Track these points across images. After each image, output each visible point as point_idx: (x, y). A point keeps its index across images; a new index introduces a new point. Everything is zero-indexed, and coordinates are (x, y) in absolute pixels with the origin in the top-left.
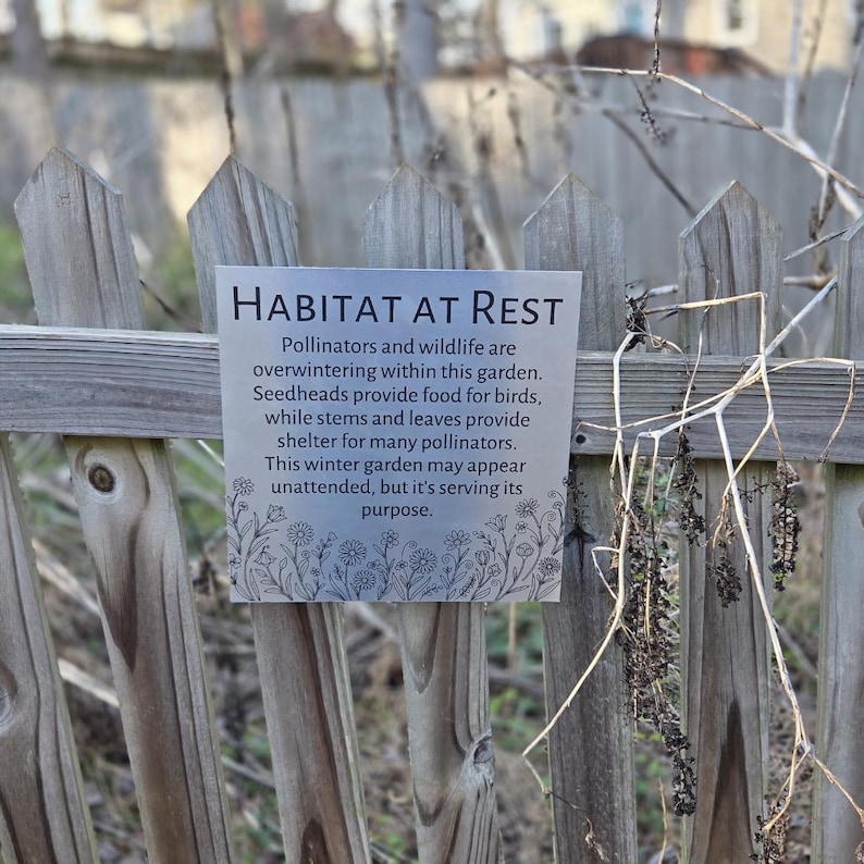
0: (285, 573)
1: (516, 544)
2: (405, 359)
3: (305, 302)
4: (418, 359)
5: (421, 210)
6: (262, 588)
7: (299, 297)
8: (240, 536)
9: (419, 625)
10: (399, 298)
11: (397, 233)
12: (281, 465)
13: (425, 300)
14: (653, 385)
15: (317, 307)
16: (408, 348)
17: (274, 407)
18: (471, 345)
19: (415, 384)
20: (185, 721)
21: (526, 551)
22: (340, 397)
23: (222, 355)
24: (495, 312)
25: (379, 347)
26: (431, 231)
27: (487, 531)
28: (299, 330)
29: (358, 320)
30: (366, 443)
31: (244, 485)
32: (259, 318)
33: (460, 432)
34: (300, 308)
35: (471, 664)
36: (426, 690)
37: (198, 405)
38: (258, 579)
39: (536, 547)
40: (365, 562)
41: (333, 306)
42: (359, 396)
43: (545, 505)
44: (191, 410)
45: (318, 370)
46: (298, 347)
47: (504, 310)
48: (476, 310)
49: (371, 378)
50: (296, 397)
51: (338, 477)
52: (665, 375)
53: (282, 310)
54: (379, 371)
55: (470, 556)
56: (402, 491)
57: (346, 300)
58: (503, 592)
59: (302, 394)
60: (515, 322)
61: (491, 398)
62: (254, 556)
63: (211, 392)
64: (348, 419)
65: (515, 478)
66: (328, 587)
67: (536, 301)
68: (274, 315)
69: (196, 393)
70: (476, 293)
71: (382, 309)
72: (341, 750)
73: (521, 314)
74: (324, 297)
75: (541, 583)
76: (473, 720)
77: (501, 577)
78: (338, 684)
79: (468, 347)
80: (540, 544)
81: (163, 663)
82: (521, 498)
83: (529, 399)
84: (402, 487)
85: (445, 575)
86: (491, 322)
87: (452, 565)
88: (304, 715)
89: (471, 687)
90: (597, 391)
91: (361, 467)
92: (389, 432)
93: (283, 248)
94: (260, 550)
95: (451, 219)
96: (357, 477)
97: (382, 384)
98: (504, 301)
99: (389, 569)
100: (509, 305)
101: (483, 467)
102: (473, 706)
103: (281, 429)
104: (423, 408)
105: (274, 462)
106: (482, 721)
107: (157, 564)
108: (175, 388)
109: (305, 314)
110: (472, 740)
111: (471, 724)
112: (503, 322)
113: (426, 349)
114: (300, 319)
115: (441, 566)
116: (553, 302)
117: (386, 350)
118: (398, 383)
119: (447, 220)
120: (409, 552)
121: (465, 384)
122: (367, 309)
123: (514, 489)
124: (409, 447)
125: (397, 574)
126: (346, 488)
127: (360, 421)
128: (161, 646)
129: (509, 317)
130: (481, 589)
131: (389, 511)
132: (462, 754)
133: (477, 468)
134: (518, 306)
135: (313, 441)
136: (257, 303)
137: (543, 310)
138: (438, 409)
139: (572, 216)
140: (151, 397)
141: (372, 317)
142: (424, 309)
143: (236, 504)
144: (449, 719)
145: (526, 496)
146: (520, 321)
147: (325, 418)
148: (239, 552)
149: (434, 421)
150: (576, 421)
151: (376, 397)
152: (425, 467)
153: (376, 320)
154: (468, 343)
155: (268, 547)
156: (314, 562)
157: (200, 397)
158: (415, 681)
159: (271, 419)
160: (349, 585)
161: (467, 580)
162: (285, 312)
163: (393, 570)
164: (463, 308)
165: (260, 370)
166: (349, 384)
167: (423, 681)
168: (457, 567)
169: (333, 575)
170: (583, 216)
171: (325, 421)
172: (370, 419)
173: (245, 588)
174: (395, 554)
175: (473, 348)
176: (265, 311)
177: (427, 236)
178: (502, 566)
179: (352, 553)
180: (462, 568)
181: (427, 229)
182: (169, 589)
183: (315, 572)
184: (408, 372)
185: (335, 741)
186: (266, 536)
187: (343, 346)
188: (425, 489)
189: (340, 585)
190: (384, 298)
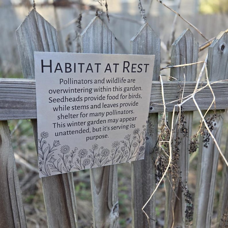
0: (59, 164)
1: (133, 143)
2: (101, 85)
3: (68, 66)
4: (106, 85)
5: (102, 33)
6: (51, 170)
7: (66, 64)
8: (43, 153)
9: (98, 174)
10: (100, 64)
11: (94, 42)
12: (59, 125)
13: (109, 64)
14: (171, 90)
15: (72, 67)
16: (103, 81)
17: (56, 105)
18: (122, 80)
19: (105, 94)
20: (16, 222)
21: (135, 145)
22: (80, 100)
23: (37, 86)
24: (130, 68)
25: (93, 81)
27: (125, 140)
28: (65, 76)
29: (86, 72)
30: (88, 115)
31: (45, 135)
32: (51, 72)
33: (118, 109)
34: (66, 68)
35: (113, 183)
36: (100, 193)
37: (27, 106)
38: (50, 167)
39: (138, 143)
40: (87, 156)
41: (78, 67)
42: (86, 99)
43: (141, 130)
44: (24, 108)
45: (72, 91)
46: (66, 82)
47: (132, 68)
48: (124, 68)
49: (90, 92)
50: (64, 101)
51: (78, 128)
52: (174, 87)
53: (60, 68)
54: (93, 90)
55: (120, 149)
56: (99, 130)
57: (82, 65)
58: (128, 159)
59: (67, 99)
60: (135, 72)
61: (128, 97)
62: (48, 160)
63: (32, 101)
64: (82, 107)
65: (133, 122)
66: (75, 166)
67: (142, 65)
68: (57, 71)
69: (26, 101)
70: (125, 62)
71: (94, 67)
72: (73, 219)
73: (137, 69)
74: (75, 64)
75: (139, 154)
76: (113, 199)
77: (128, 154)
78: (72, 198)
79: (121, 80)
80: (139, 142)
81: (8, 203)
82: (134, 129)
84: (99, 129)
85: (112, 156)
86: (129, 72)
87: (114, 153)
88: (60, 211)
89: (113, 190)
90: (156, 93)
91: (86, 124)
92: (96, 111)
93: (54, 46)
94: (51, 157)
95: (111, 37)
96: (85, 127)
97: (94, 94)
98: (133, 65)
99: (94, 157)
100: (134, 66)
101: (124, 120)
102: (113, 195)
103: (59, 113)
104: (107, 102)
105: (56, 125)
106: (116, 199)
107: (5, 168)
108: (18, 100)
109: (68, 70)
110: (112, 206)
111: (112, 201)
112: (132, 72)
113: (108, 81)
114: (66, 72)
115: (111, 153)
116: (147, 65)
117: (96, 83)
118: (99, 94)
120: (101, 150)
121: (120, 93)
122: (90, 68)
123: (133, 126)
124: (102, 115)
125: (97, 158)
126: (82, 131)
127: (86, 108)
128: (7, 198)
129: (134, 70)
130: (123, 158)
131: (95, 137)
132: (110, 211)
133: (122, 121)
134: (136, 66)
135: (70, 116)
136: (51, 66)
137: (143, 67)
138: (112, 102)
139: (147, 38)
140: (7, 104)
141: (91, 71)
142: (108, 68)
143: (42, 142)
144: (106, 201)
145: (136, 128)
146: (137, 71)
147: (74, 108)
148: (43, 159)
149: (110, 106)
151: (92, 99)
152: (107, 121)
153: (92, 72)
154: (121, 79)
155: (53, 156)
156: (70, 158)
157: (28, 103)
158: (96, 191)
159: (55, 109)
160: (81, 165)
161: (118, 157)
162: (61, 69)
163: (96, 157)
164: (120, 68)
165: (51, 91)
166: (83, 95)
167: (99, 191)
168: (115, 153)
169: (76, 162)
170: (150, 38)
172: (90, 107)
173: (45, 172)
174: (96, 152)
175: (123, 80)
176: (54, 69)
177: (104, 43)
178: (129, 151)
179: (83, 153)
180: (117, 153)
181: (104, 40)
182: (10, 176)
183: (70, 162)
184: (102, 90)
185: (71, 217)
186: (53, 152)
187: (81, 81)
188: (107, 129)
189: (79, 165)
190: (95, 64)
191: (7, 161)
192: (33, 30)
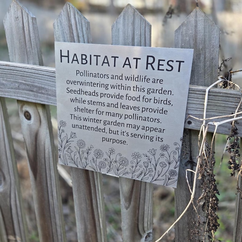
0: (76, 157)
1: (160, 162)
2: (119, 82)
3: (84, 57)
4: (124, 82)
5: (133, 23)
6: (69, 161)
7: (82, 55)
8: (62, 141)
9: (127, 185)
10: (118, 57)
12: (75, 118)
13: (127, 58)
14: (224, 102)
15: (88, 59)
16: (120, 78)
17: (73, 96)
18: (145, 78)
19: (123, 93)
20: (51, 200)
21: (163, 165)
22: (96, 95)
23: (56, 75)
24: (155, 65)
25: (110, 76)
26: (137, 32)
27: (148, 154)
28: (82, 68)
29: (102, 65)
30: (104, 113)
31: (63, 123)
32: (68, 62)
33: (139, 113)
34: (82, 59)
35: (146, 204)
36: (129, 209)
37: (50, 93)
38: (67, 158)
40: (103, 158)
41: (94, 59)
42: (103, 95)
43: (172, 148)
44: (48, 94)
45: (88, 84)
46: (82, 74)
47: (159, 65)
48: (148, 64)
49: (107, 88)
50: (81, 93)
51: (94, 125)
52: (231, 99)
53: (76, 60)
54: (109, 86)
55: (141, 163)
56: (117, 133)
57: (98, 57)
58: (153, 180)
59: (83, 92)
60: (163, 70)
61: (152, 101)
62: (66, 149)
63: (54, 88)
64: (98, 103)
65: (161, 135)
66: (90, 165)
67: (173, 61)
68: (73, 61)
69: (49, 88)
70: (148, 57)
71: (111, 61)
72: (98, 223)
73: (166, 67)
74: (91, 55)
75: (169, 179)
76: (146, 225)
77: (153, 173)
79: (144, 79)
80: (169, 163)
81: (45, 179)
82: (162, 143)
83: (168, 103)
84: (117, 132)
85: (131, 168)
86: (154, 69)
87: (134, 165)
89: (145, 212)
90: (198, 102)
91: (102, 122)
92: (112, 110)
93: (84, 37)
94: (68, 147)
95: (145, 27)
96: (101, 126)
97: (111, 91)
98: (159, 60)
99: (111, 163)
100: (161, 63)
101: (148, 129)
102: (146, 220)
103: (76, 105)
104: (125, 102)
105: (73, 116)
106: (149, 226)
107: (43, 147)
108: (43, 86)
109: (84, 61)
110: (145, 232)
111: (144, 225)
112: (158, 69)
113: (127, 78)
114: (82, 63)
115: (130, 165)
116: (180, 62)
117: (112, 78)
118: (116, 91)
119: (144, 28)
120: (118, 158)
121: (142, 94)
122: (106, 61)
123: (160, 140)
124: (120, 117)
125: (114, 165)
126: (97, 129)
127: (102, 105)
128: (44, 174)
129: (161, 67)
130: (146, 176)
131: (112, 140)
132: (141, 237)
133: (145, 129)
134: (165, 63)
135: (86, 110)
136: (68, 57)
137: (176, 65)
138: (132, 103)
139: (196, 26)
140: (36, 88)
141: (107, 64)
142: (127, 63)
143: (61, 130)
144: (136, 222)
145: (165, 143)
146: (165, 70)
147: (90, 102)
148: (61, 147)
149: (129, 108)
150: (187, 114)
151: (108, 96)
152: (126, 125)
153: (109, 66)
154: (144, 77)
155: (71, 147)
156: (85, 155)
157: (51, 90)
158: (124, 205)
159: (72, 100)
160: (97, 165)
161: (139, 172)
162: (77, 60)
163: (112, 163)
164: (142, 63)
165: (68, 82)
166: (99, 90)
167: (127, 206)
168: (136, 167)
169: (92, 161)
170: (200, 26)
171: (90, 103)
172: (106, 104)
173: (63, 160)
174: (113, 157)
175: (146, 79)
176: (71, 60)
178: (154, 169)
179: (98, 154)
180: (138, 167)
182: (47, 156)
183: (86, 159)
184: (120, 87)
185: (97, 219)
186: (70, 143)
187: (97, 75)
188: (125, 134)
189: (94, 165)
190: (112, 57)
191: (45, 141)
192: (66, 22)
